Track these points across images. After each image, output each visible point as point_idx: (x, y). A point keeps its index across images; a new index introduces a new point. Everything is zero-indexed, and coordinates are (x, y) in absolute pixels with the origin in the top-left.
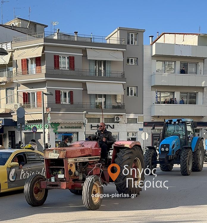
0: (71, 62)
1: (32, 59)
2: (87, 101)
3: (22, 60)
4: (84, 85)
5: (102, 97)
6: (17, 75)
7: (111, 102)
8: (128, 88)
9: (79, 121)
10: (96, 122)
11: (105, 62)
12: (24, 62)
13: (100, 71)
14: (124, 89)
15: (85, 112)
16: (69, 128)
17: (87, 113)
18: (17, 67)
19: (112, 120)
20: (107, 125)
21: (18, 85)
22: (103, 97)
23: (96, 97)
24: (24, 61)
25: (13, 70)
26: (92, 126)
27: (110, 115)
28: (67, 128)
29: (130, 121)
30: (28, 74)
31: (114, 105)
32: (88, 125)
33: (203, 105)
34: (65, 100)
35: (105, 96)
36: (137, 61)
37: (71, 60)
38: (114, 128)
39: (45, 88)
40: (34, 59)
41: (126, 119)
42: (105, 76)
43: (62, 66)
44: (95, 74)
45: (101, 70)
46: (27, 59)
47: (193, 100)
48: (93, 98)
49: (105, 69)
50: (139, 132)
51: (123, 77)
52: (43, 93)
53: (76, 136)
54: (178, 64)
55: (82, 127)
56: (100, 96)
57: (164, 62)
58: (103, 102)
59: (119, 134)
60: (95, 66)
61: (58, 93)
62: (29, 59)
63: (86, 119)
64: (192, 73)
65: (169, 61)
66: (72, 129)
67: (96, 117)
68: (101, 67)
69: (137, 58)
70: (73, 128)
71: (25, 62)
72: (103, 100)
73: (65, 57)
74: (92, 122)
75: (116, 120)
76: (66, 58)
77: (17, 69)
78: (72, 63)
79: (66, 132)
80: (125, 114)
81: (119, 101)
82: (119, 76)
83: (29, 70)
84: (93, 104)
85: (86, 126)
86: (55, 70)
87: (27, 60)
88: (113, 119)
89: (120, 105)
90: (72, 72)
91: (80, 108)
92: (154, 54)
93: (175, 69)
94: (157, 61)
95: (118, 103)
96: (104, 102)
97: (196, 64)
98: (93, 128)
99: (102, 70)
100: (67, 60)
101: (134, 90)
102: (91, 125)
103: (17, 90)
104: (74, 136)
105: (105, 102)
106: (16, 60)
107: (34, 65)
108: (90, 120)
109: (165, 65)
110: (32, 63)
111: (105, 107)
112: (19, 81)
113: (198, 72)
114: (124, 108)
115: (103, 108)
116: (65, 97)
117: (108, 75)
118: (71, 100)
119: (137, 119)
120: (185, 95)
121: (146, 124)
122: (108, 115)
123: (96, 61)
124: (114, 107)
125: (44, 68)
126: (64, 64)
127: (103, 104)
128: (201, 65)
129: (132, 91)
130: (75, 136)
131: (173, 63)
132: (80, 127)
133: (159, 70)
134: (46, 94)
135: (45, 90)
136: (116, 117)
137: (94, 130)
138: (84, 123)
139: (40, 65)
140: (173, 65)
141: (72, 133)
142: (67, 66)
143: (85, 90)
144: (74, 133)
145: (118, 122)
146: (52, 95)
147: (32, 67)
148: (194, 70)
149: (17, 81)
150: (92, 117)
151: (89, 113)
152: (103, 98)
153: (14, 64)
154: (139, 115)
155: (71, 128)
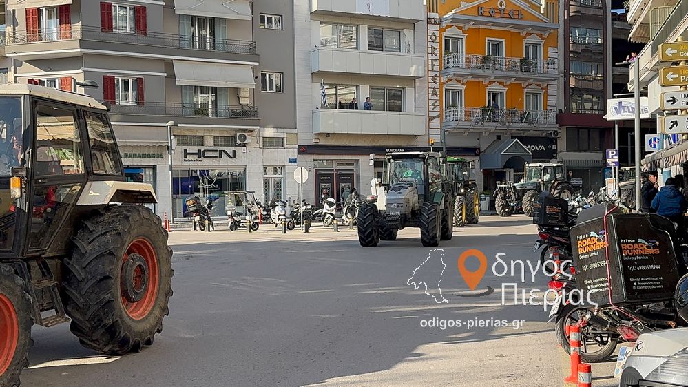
0: (138, 17)
1: (49, 9)
2: (175, 100)
3: (27, 11)
4: (169, 65)
5: (207, 93)
6: (14, 42)
7: (227, 103)
8: (263, 75)
9: (157, 142)
10: (195, 145)
11: (213, 20)
12: (31, 14)
13: (203, 39)
14: (256, 78)
15: (170, 123)
16: (135, 156)
17: (176, 125)
18: (15, 24)
19: (231, 141)
20: (221, 152)
21: (17, 63)
22: (210, 92)
23: (195, 92)
24: (31, 11)
25: (6, 31)
26: (186, 154)
27: (227, 130)
28: (130, 156)
29: (269, 143)
30: (41, 39)
31: (235, 108)
32: (178, 150)
33: (415, 114)
34: (125, 95)
35: (215, 90)
36: (280, 20)
37: (140, 13)
38: (234, 157)
39: (80, 71)
40: (55, 9)
41: (261, 139)
42: (214, 49)
43: (117, 24)
44: (193, 45)
45: (205, 37)
46: (38, 8)
47: (394, 102)
48: (188, 95)
49: (213, 34)
50: (290, 166)
51: (251, 53)
52: (76, 83)
53: (151, 173)
54: (364, 30)
55: (164, 156)
56: (205, 90)
57: (336, 25)
58: (210, 103)
59: (247, 168)
60: (192, 26)
61: (109, 82)
62: (44, 8)
63: (173, 137)
64: (391, 49)
65: (345, 25)
66: (142, 159)
67: (194, 134)
68: (205, 29)
69: (282, 16)
70: (144, 156)
71: (35, 15)
72: (210, 98)
73: (126, 8)
74: (187, 145)
75: (238, 141)
76: (128, 8)
77: (14, 29)
78: (141, 20)
79: (128, 166)
80: (259, 127)
81: (244, 101)
82: (245, 50)
83: (44, 31)
84: (189, 106)
85: (173, 152)
86: (102, 34)
87: (39, 10)
88: (234, 137)
89: (247, 109)
90: (141, 39)
91: (159, 114)
92: (315, 8)
93: (357, 40)
94: (322, 23)
95: (242, 105)
96: (212, 102)
97: (400, 33)
98: (189, 157)
99: (208, 36)
100: (129, 13)
101: (275, 78)
102: (185, 151)
103: (15, 73)
104: (145, 173)
105: (215, 103)
106: (14, 10)
107: (55, 21)
108: (182, 140)
109: (338, 32)
110: (50, 17)
111: (215, 113)
112: (18, 54)
113: (404, 48)
114: (255, 116)
115: (210, 114)
116: (126, 88)
117: (219, 47)
118: (140, 97)
119: (283, 138)
120: (380, 91)
121: (304, 150)
122: (221, 130)
123: (193, 18)
124: (235, 114)
125: (77, 28)
126: (123, 20)
127: (210, 107)
128: (408, 34)
129: (271, 81)
130: (147, 173)
131: (354, 28)
132: (160, 156)
133: (326, 40)
134: (82, 85)
135: (78, 74)
136: (238, 134)
137: (192, 160)
138: (168, 147)
139: (68, 22)
140: (354, 32)
141: (140, 168)
142: (129, 24)
143: (171, 76)
144: (145, 167)
145: (244, 145)
146: (97, 87)
147: (51, 26)
148: (395, 43)
149: (15, 54)
150: (187, 133)
151: (179, 125)
152: (210, 94)
153: (9, 19)
154: (288, 131)
155: (140, 156)
